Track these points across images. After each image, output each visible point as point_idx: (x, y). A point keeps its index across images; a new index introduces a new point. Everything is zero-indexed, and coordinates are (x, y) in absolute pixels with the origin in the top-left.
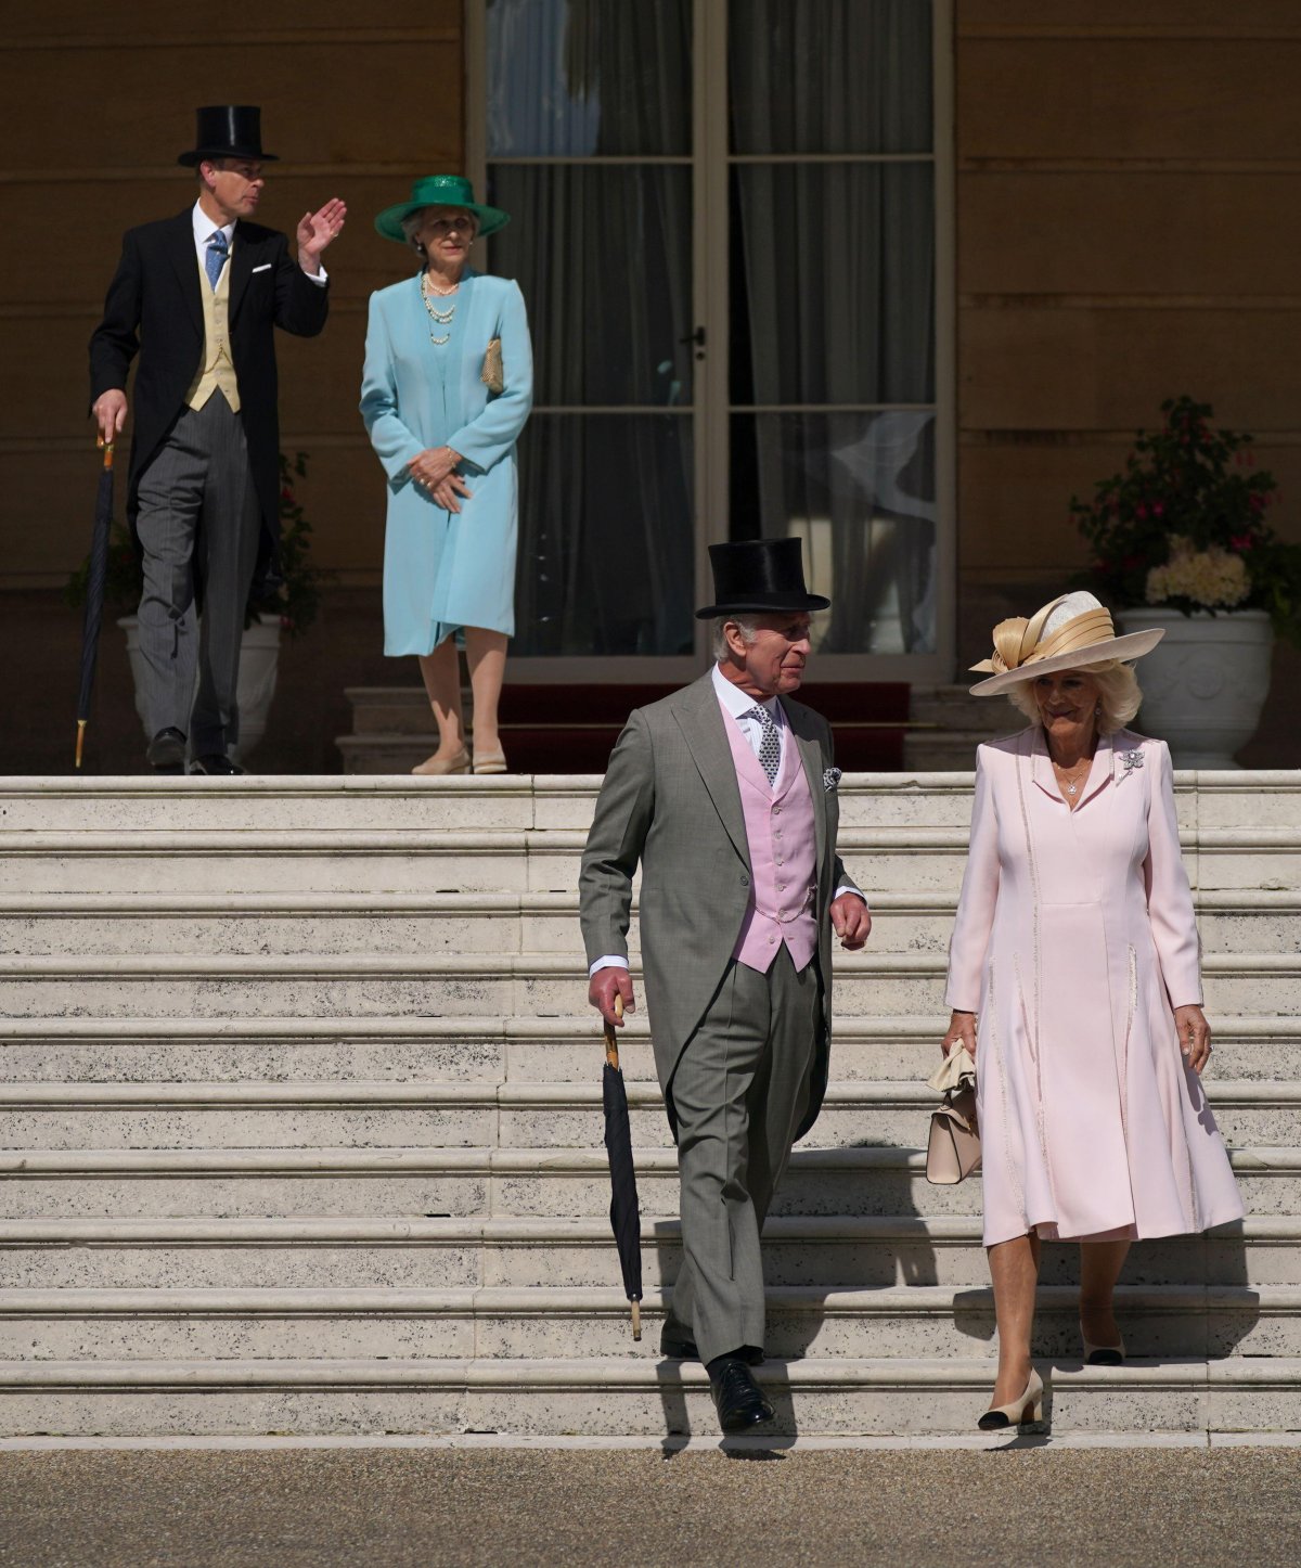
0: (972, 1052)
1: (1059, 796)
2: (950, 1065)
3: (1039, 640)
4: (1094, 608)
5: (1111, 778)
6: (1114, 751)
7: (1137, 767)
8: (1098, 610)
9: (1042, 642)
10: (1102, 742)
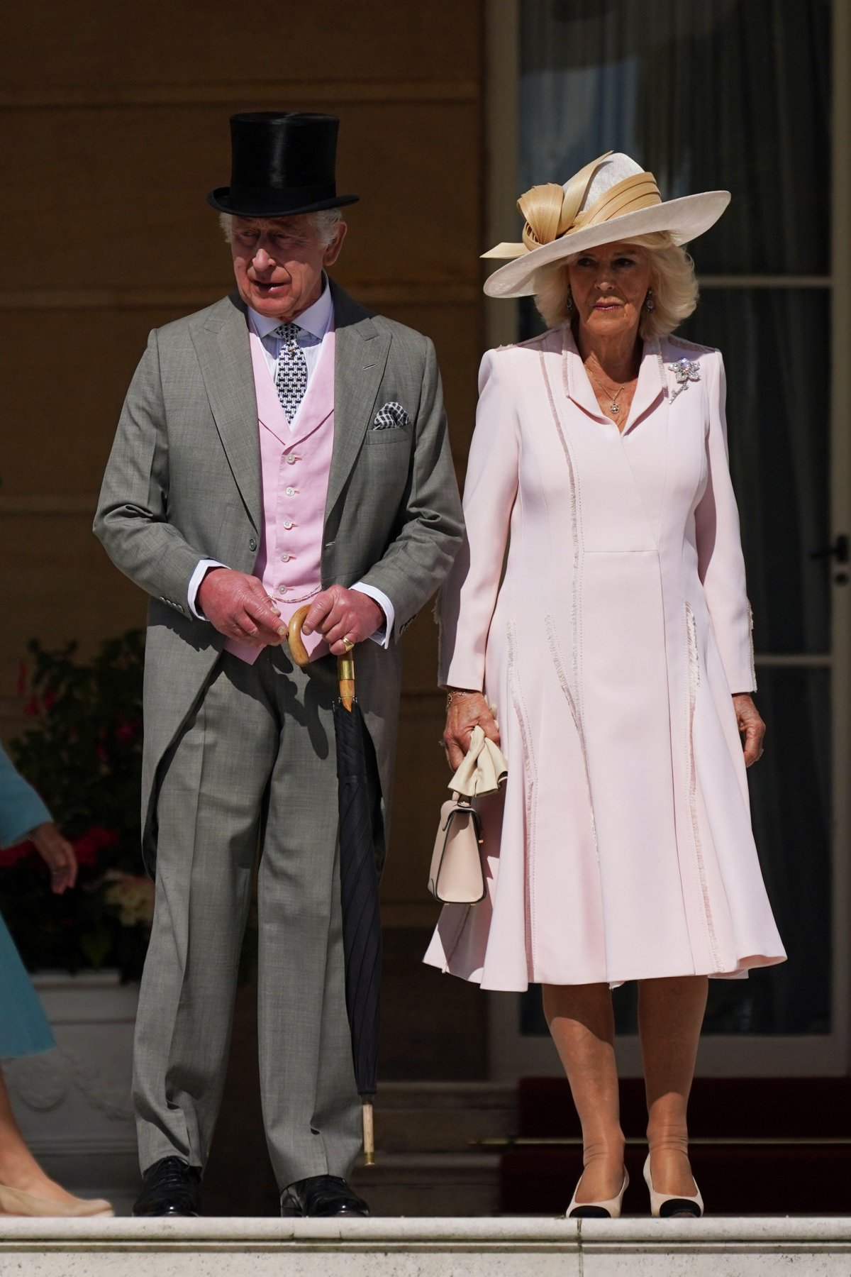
0: (498, 742)
1: (599, 414)
2: (476, 764)
3: (581, 208)
4: (638, 173)
5: (663, 394)
6: (665, 361)
7: (693, 380)
8: (641, 175)
9: (585, 211)
10: (647, 347)
